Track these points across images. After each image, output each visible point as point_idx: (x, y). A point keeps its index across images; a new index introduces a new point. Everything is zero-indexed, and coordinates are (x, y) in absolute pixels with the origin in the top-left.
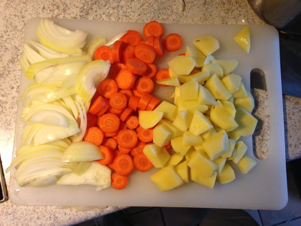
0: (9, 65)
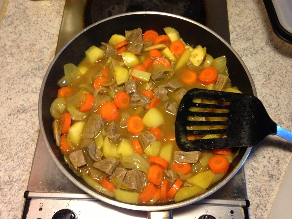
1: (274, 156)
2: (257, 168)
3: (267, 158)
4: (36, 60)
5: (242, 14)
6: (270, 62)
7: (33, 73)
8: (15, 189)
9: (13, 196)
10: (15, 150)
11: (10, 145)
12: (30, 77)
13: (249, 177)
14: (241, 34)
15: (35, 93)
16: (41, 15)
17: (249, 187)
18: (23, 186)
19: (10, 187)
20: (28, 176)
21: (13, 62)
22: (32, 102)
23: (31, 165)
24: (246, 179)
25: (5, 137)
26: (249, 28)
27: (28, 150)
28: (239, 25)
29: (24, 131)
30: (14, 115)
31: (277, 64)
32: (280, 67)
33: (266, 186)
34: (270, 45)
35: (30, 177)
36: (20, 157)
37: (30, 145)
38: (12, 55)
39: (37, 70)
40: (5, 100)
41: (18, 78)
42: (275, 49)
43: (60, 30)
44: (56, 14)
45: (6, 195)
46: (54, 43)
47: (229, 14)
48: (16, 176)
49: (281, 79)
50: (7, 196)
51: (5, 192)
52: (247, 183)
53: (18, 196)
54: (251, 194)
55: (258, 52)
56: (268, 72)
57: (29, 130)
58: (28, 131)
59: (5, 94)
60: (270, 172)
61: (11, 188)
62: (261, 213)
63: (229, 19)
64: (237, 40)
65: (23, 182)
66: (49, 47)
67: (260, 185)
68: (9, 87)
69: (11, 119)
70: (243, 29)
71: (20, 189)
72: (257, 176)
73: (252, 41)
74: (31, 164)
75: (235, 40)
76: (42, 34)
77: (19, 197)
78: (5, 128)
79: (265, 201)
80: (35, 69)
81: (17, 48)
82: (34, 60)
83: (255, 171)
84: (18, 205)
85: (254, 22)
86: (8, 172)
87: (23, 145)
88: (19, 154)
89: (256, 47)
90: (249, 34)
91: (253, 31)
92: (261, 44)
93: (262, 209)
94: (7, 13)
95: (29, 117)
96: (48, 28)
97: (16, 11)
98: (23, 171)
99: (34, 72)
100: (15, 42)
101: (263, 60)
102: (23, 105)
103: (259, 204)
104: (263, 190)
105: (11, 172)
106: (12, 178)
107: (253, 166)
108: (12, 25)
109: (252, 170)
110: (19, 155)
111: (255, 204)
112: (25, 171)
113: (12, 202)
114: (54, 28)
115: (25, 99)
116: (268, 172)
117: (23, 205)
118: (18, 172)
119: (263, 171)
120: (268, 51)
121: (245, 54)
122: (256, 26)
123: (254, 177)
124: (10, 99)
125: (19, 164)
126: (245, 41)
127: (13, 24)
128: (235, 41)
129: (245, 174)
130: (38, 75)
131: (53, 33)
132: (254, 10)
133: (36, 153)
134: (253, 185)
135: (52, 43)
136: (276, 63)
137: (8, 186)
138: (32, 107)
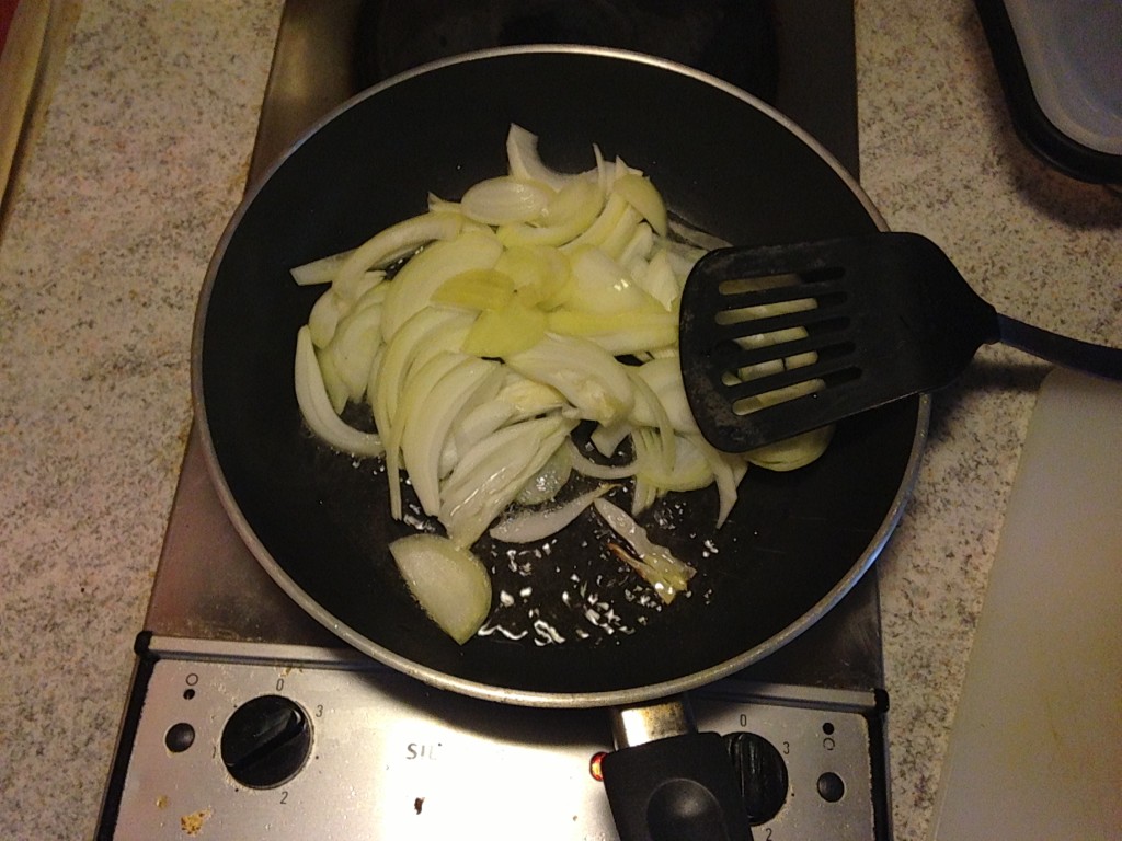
0: (948, 484)
1: (984, 553)
2: (925, 589)
3: (960, 558)
4: (183, 194)
5: (905, 59)
6: (994, 233)
7: (170, 237)
8: (101, 628)
9: (96, 652)
10: (104, 497)
11: (89, 481)
12: (159, 250)
13: (893, 619)
14: (896, 130)
15: (176, 309)
16: (200, 34)
17: (891, 651)
18: (130, 618)
19: (86, 619)
20: (149, 586)
21: (100, 197)
22: (164, 337)
23: (159, 551)
24: (883, 625)
25: (70, 453)
26: (927, 112)
27: (147, 500)
28: (894, 100)
29: (138, 436)
30: (104, 379)
31: (1016, 241)
32: (1026, 252)
33: (951, 651)
34: (998, 176)
35: (153, 590)
36: (121, 523)
37: (155, 485)
38: (98, 171)
39: (185, 229)
40: (73, 327)
41: (120, 253)
42: (1013, 188)
43: (266, 93)
44: (253, 34)
45: (72, 645)
46: (242, 138)
47: (860, 58)
48: (107, 585)
49: (1027, 294)
50: (75, 649)
51: (67, 635)
52: (886, 638)
53: (111, 652)
54: (898, 675)
55: (954, 195)
56: (984, 268)
57: (152, 432)
58: (151, 435)
59: (70, 306)
60: (967, 604)
61: (88, 623)
62: (928, 739)
63: (859, 77)
64: (883, 151)
65: (130, 605)
66: (225, 150)
67: (930, 646)
68: (87, 284)
69: (93, 392)
70: (905, 115)
71: (120, 629)
72: (922, 616)
73: (935, 158)
74: (158, 547)
75: (877, 151)
76: (204, 103)
77: (116, 653)
78: (72, 423)
79: (943, 699)
80: (177, 227)
81: (114, 150)
82: (172, 194)
83: (915, 599)
84: (110, 679)
85: (947, 93)
86: (78, 570)
87: (132, 484)
88: (118, 513)
89: (946, 179)
90: (928, 132)
91: (942, 121)
92: (965, 169)
93: (930, 725)
94: (81, 25)
95: (152, 389)
96: (224, 81)
97: (112, 20)
98: (132, 568)
99: (174, 235)
100: (107, 128)
101: (969, 225)
102: (135, 346)
103: (923, 708)
104: (938, 664)
105: (89, 570)
106: (94, 591)
107: (910, 583)
108: (100, 68)
109: (907, 597)
110: (117, 516)
111: (909, 707)
112: (137, 570)
113: (92, 671)
114: (244, 82)
115: (140, 327)
116: (959, 605)
117: (128, 681)
118: (113, 570)
119: (944, 600)
120: (990, 197)
121: (906, 204)
122: (952, 106)
123: (911, 619)
124: (91, 325)
125: (116, 547)
126: (911, 156)
127: (102, 63)
128: (874, 154)
129: (882, 607)
130: (187, 245)
131: (242, 102)
132: (948, 48)
133: (176, 512)
134: (905, 644)
135: (237, 137)
136: (1013, 238)
137: (80, 615)
138: (164, 353)
